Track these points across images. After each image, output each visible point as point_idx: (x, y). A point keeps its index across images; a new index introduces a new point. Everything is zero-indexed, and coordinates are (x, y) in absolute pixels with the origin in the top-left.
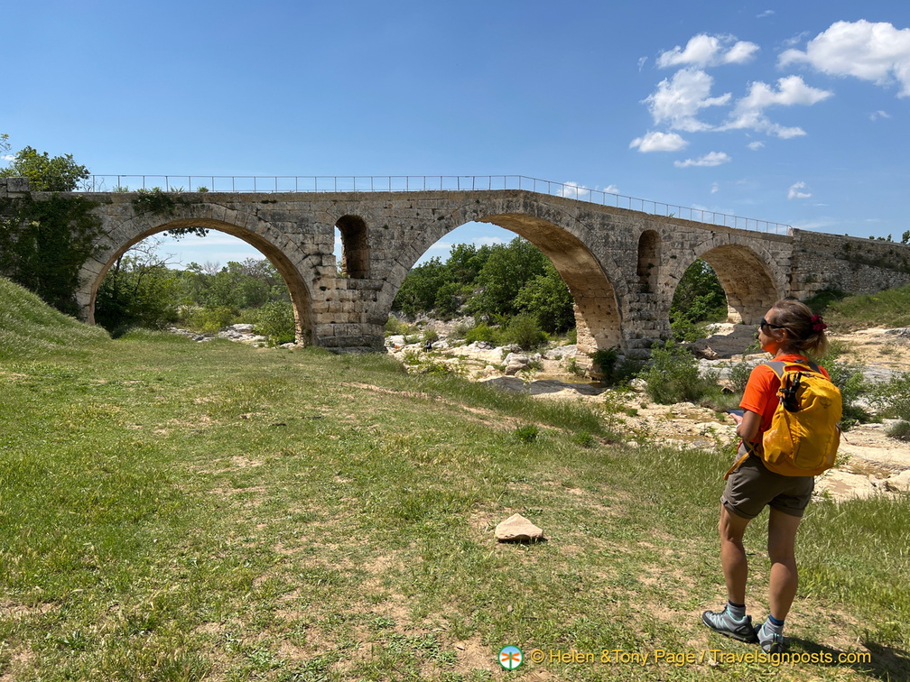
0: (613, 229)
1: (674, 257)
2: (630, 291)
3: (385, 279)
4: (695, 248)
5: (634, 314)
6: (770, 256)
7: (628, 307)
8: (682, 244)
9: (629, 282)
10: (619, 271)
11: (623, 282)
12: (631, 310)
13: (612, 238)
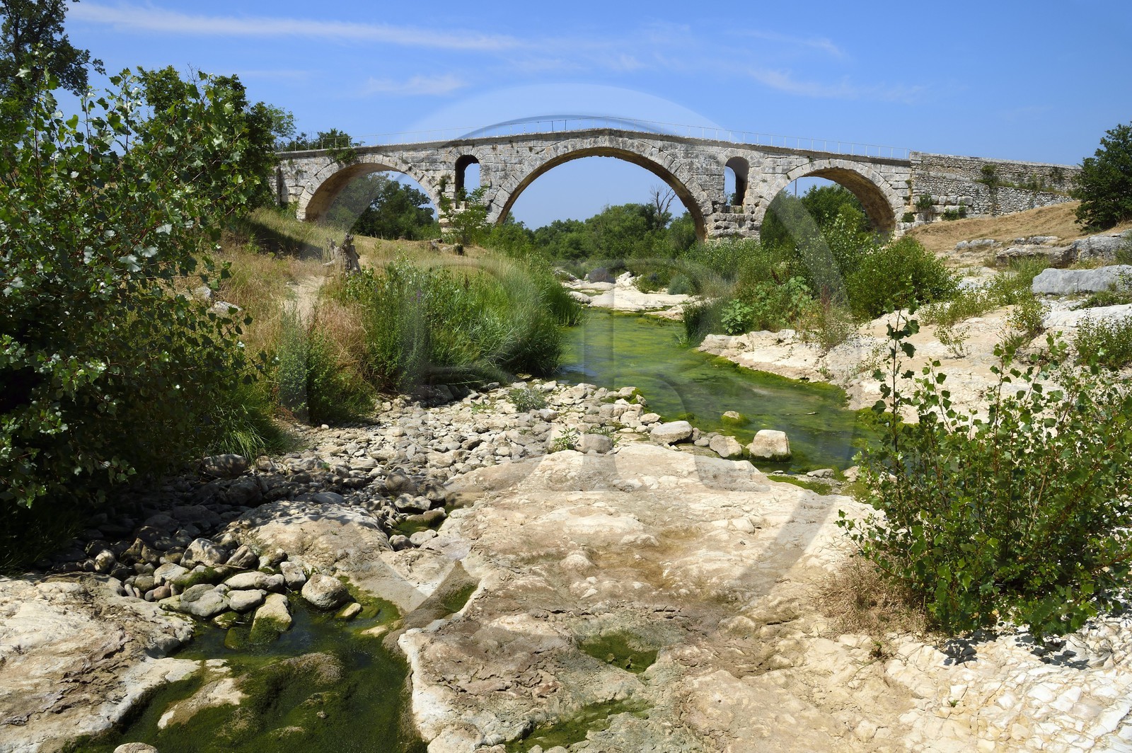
0: (697, 157)
1: (764, 181)
2: (715, 210)
3: (491, 201)
4: (790, 174)
5: (721, 231)
6: (882, 180)
7: (713, 225)
8: (774, 168)
9: (714, 203)
10: (705, 194)
11: (709, 205)
12: (718, 228)
13: (697, 164)
